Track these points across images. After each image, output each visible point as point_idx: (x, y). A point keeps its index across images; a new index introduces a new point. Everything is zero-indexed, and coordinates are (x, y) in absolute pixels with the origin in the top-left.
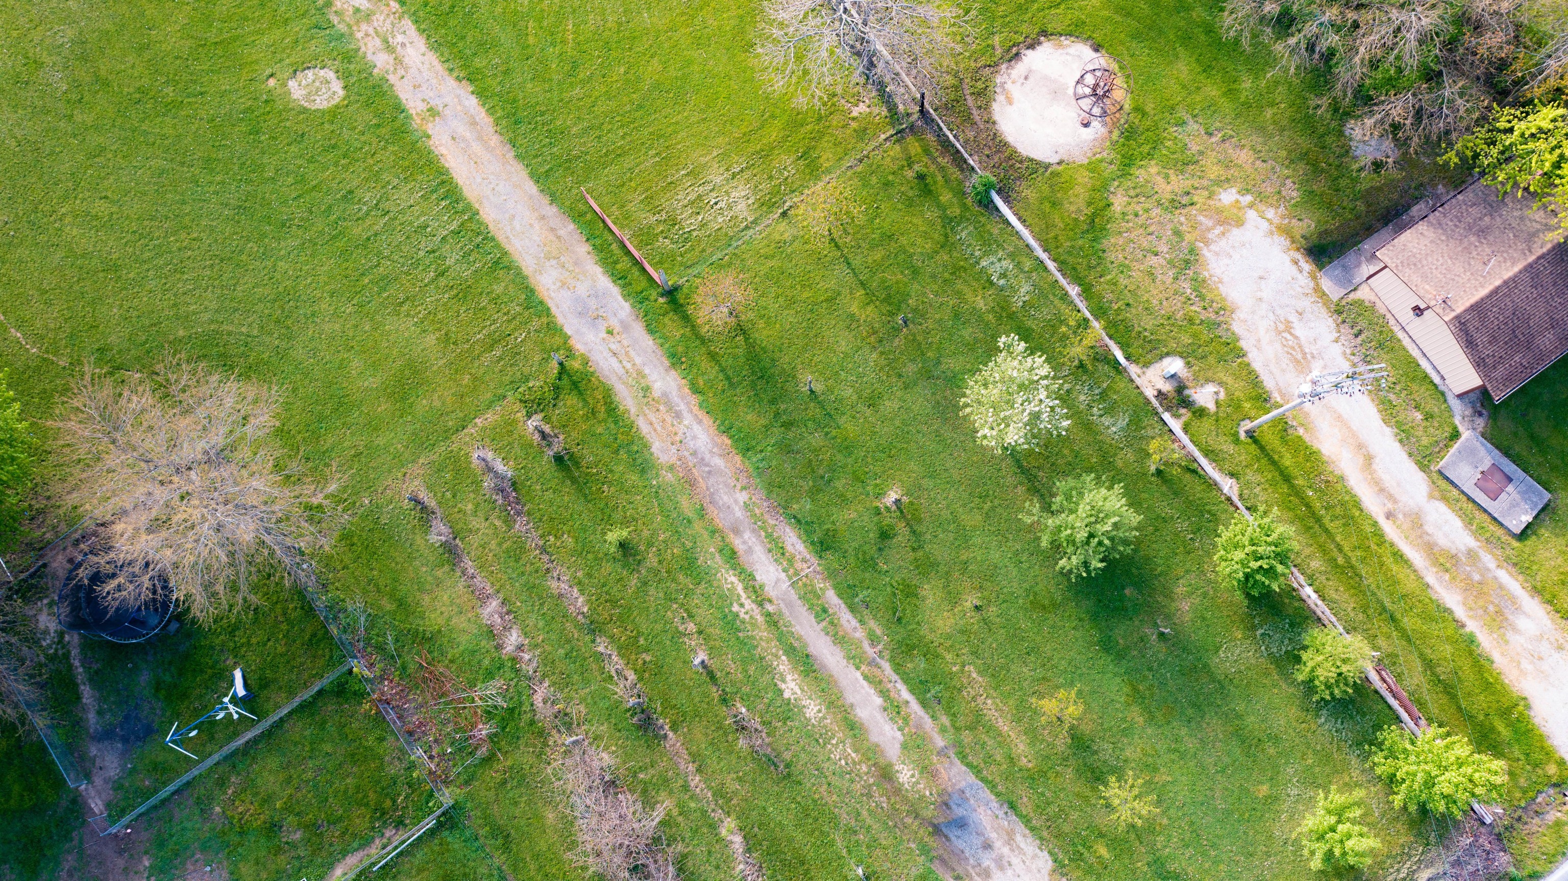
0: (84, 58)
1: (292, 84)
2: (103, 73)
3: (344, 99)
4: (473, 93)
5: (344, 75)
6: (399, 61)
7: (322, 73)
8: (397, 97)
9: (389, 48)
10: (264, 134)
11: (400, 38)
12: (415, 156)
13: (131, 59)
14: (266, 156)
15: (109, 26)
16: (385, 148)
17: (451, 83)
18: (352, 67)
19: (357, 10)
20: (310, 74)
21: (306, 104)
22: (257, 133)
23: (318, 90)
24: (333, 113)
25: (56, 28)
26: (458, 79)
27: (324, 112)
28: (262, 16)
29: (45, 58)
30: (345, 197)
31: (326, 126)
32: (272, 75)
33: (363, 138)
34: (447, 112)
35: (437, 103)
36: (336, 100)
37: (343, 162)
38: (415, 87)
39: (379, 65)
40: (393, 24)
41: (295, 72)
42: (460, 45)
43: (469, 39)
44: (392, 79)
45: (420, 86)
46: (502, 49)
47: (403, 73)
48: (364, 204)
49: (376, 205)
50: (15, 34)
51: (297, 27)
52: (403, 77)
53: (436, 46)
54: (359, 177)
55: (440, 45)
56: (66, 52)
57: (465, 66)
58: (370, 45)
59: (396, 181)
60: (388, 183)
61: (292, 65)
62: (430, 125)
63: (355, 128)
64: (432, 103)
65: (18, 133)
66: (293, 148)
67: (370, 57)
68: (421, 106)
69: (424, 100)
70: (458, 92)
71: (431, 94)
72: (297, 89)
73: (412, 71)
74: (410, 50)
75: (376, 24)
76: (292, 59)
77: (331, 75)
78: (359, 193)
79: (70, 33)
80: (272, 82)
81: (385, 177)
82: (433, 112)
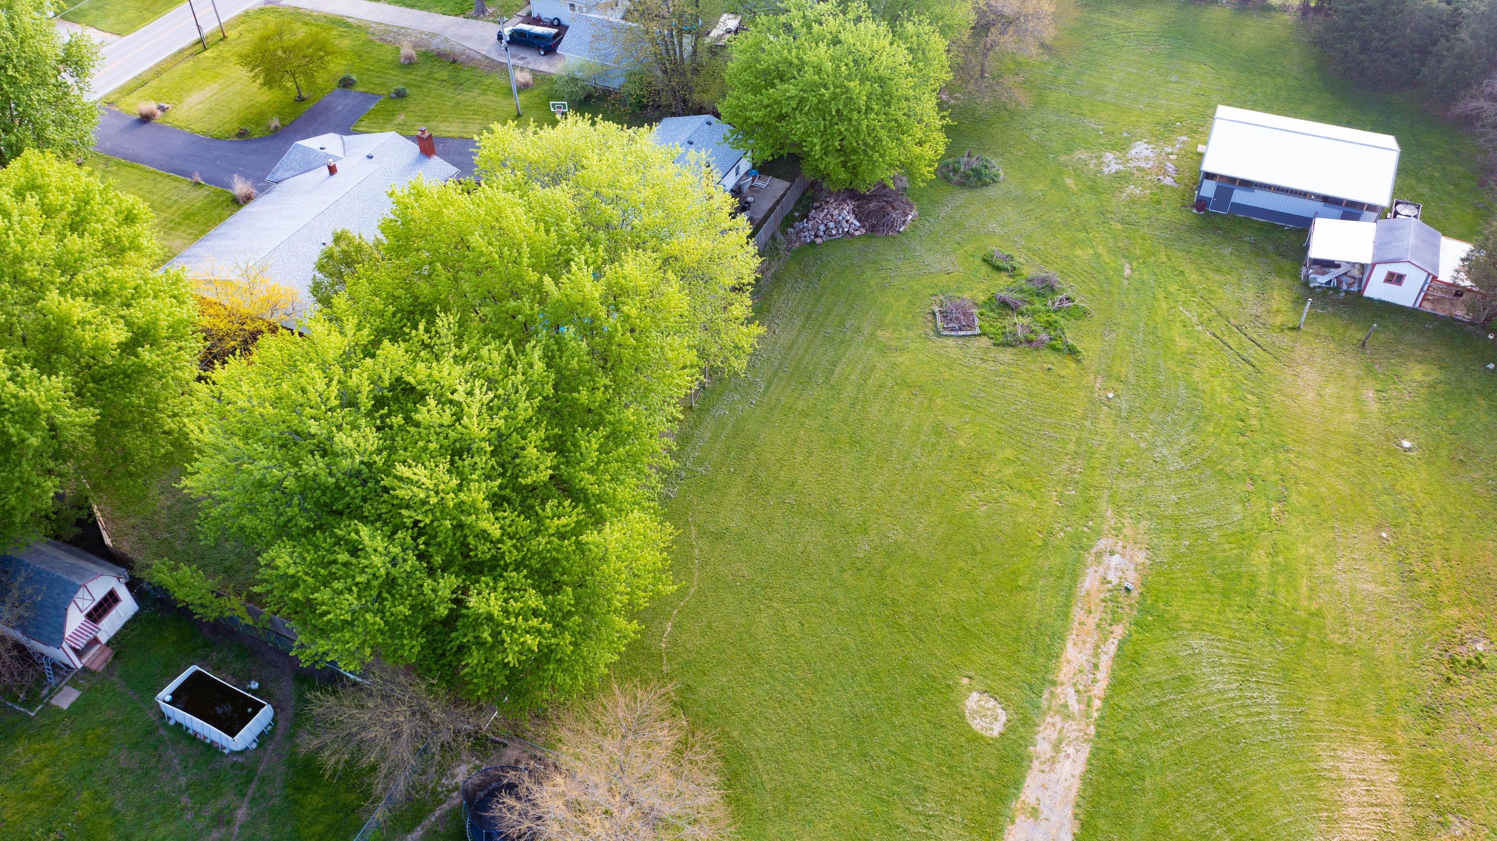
0: (890, 555)
1: (975, 695)
2: (888, 571)
3: (992, 739)
4: (1074, 835)
5: (1010, 727)
6: (1053, 761)
7: (1000, 711)
8: (1024, 777)
9: (1057, 746)
10: (924, 699)
11: (1070, 750)
12: (989, 821)
13: (911, 582)
14: (908, 711)
15: (923, 556)
16: (978, 794)
17: (1069, 812)
18: (1021, 729)
19: (1066, 706)
20: (992, 703)
21: (967, 714)
22: (921, 694)
23: (985, 716)
24: (976, 738)
25: (898, 527)
26: (1076, 816)
27: (971, 730)
28: (1008, 645)
29: (872, 534)
30: (918, 787)
31: (962, 739)
32: (970, 678)
33: (973, 772)
34: (1044, 824)
35: (1045, 812)
36: (987, 734)
37: (944, 769)
38: (1043, 786)
39: (1038, 747)
40: (1077, 738)
41: (986, 692)
42: (1104, 800)
43: (1114, 804)
44: (1036, 764)
45: (1047, 789)
46: (1127, 836)
47: (1047, 769)
48: (924, 806)
49: (929, 816)
50: (875, 507)
51: (1018, 671)
52: (1043, 772)
53: (1086, 781)
54: (942, 788)
55: (1091, 784)
56: (885, 542)
57: (1090, 815)
58: (1047, 732)
59: (959, 819)
60: (953, 814)
61: (989, 686)
62: (1023, 817)
63: (977, 761)
64: (1041, 807)
65: (810, 547)
66: (928, 726)
67: (1039, 737)
68: (1032, 800)
69: (1038, 799)
70: (1066, 822)
71: (1048, 802)
72: (973, 701)
73: (1053, 775)
74: (1068, 764)
75: (1066, 726)
76: (993, 684)
77: (1003, 718)
78: (929, 796)
79: (901, 537)
80: (965, 681)
81: (956, 808)
82: (1034, 813)
